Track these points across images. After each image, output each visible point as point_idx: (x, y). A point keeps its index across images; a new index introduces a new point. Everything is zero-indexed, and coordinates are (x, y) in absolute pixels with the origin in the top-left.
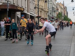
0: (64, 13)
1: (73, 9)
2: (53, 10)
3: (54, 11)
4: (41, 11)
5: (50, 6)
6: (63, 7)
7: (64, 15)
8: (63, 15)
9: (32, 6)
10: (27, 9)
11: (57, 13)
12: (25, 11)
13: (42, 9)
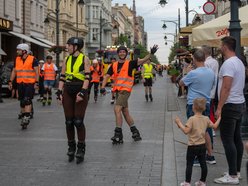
0: (136, 38)
1: (164, 26)
2: (104, 28)
3: (106, 31)
4: (64, 32)
5: (94, 15)
7: (136, 43)
8: (133, 43)
9: (37, 16)
10: (20, 24)
11: (115, 36)
12: (15, 29)
13: (69, 25)
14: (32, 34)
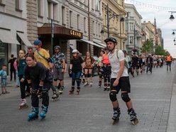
0: (157, 42)
1: (174, 33)
2: (136, 36)
3: (138, 38)
5: (131, 28)
6: (153, 30)
7: (157, 44)
8: (154, 45)
9: (96, 29)
10: (87, 34)
11: (144, 41)
12: (84, 37)
13: (116, 34)
14: (94, 40)
